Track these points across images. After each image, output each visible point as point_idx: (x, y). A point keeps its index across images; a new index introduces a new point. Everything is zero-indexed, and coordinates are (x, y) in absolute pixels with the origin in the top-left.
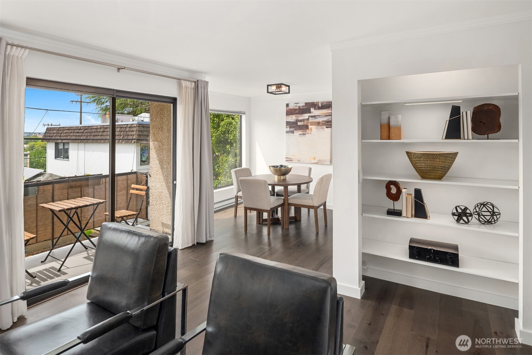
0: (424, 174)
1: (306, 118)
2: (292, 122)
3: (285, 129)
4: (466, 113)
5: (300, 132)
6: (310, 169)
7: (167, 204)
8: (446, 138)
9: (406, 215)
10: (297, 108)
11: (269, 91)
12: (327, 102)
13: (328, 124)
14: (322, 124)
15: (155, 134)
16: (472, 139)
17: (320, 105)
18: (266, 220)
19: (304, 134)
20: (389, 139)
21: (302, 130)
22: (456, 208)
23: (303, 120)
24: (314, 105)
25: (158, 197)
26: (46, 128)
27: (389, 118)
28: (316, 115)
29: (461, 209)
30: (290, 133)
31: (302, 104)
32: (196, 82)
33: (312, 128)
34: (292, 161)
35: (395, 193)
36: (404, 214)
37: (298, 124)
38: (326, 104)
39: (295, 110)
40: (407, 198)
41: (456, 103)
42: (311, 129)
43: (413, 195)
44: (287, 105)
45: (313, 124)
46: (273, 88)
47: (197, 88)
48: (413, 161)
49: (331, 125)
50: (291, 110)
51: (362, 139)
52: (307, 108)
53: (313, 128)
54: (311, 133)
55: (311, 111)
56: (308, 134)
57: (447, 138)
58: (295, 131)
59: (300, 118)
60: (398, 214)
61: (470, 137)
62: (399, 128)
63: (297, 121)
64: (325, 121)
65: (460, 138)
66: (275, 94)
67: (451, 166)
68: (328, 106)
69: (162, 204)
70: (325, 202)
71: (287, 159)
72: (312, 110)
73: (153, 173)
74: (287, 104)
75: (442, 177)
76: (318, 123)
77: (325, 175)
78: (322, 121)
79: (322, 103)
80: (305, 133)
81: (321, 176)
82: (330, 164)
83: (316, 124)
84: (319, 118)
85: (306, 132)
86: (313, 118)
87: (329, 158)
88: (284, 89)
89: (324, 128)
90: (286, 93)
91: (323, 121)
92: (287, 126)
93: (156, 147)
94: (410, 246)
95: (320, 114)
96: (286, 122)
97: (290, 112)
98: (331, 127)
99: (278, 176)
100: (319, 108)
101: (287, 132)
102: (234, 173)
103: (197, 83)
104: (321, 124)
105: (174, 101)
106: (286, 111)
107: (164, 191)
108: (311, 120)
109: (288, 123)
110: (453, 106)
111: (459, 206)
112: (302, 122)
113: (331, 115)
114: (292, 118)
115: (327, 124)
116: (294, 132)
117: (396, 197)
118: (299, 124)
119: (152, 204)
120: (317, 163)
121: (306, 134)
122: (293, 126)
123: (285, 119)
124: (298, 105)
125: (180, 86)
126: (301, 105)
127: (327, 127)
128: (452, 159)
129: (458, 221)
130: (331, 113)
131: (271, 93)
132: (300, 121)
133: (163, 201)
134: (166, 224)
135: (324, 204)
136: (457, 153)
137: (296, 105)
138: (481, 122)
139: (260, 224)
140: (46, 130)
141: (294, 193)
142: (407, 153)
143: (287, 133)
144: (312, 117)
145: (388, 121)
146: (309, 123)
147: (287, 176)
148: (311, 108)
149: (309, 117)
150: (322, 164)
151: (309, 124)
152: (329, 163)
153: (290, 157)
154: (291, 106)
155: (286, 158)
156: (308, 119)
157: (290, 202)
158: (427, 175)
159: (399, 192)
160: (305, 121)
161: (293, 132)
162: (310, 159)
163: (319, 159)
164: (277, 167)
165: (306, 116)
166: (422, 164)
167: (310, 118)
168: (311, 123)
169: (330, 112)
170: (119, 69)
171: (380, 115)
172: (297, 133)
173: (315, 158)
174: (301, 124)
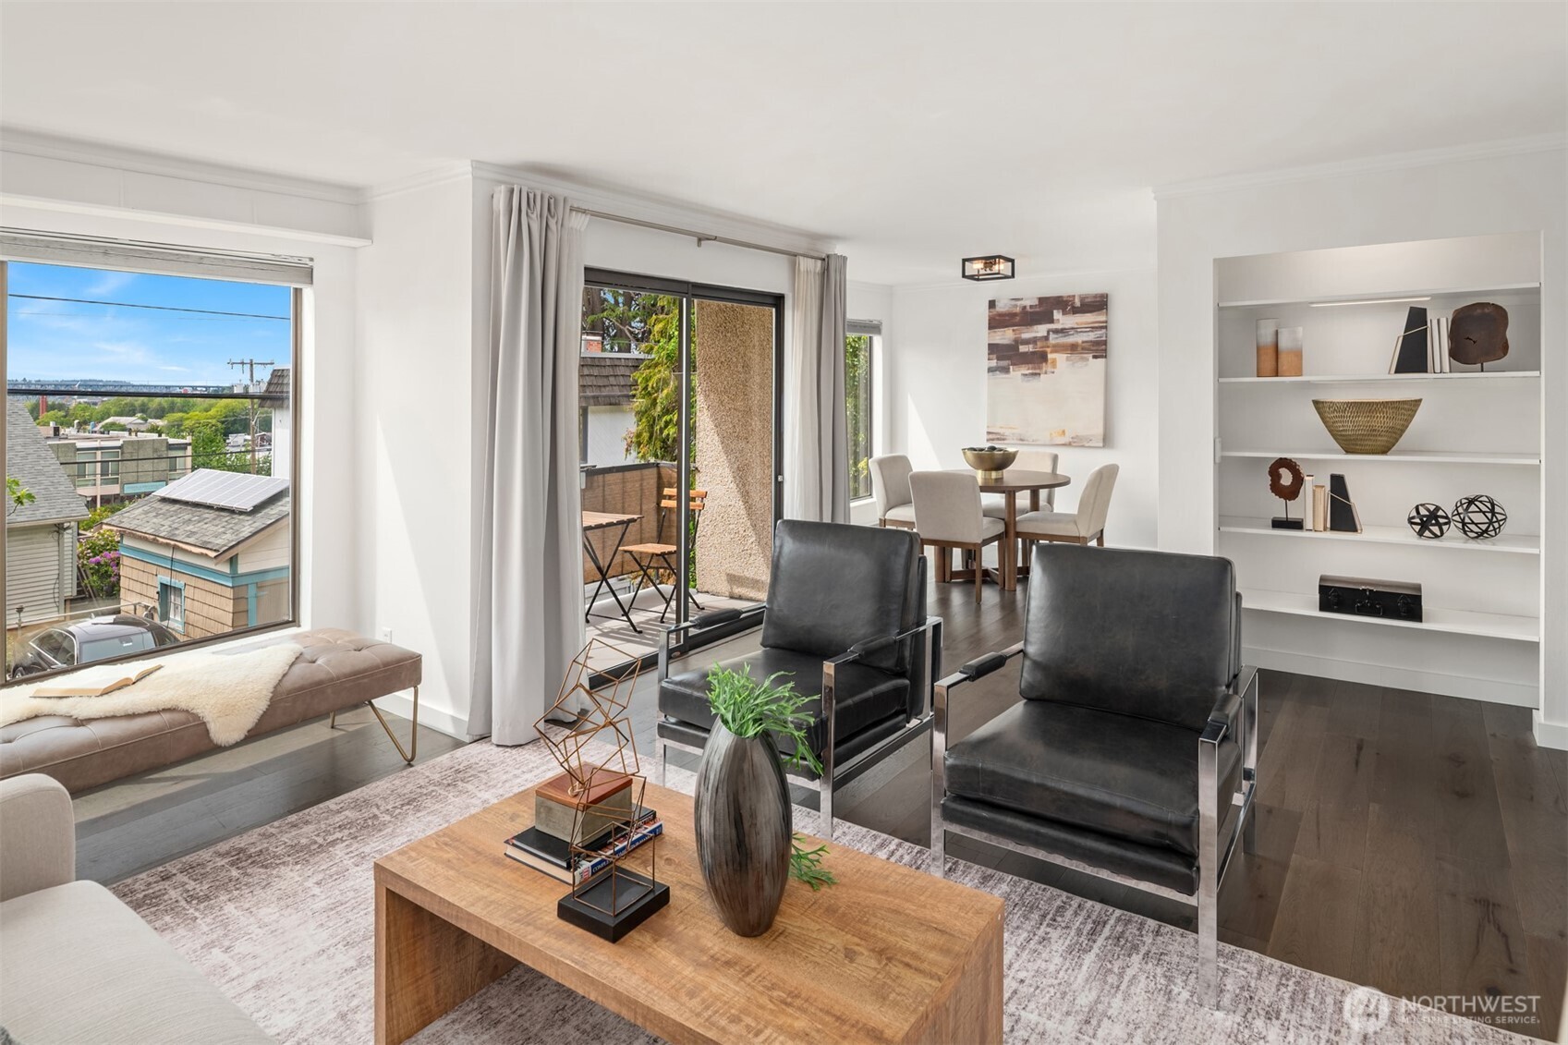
0: (1350, 445)
1: (1039, 335)
2: (1003, 345)
3: (984, 361)
4: (1439, 321)
5: (1025, 370)
6: (1055, 458)
7: (742, 532)
8: (1396, 372)
9: (1314, 526)
10: (1018, 310)
11: (966, 274)
12: (1096, 296)
13: (1099, 349)
14: (1083, 349)
15: (709, 377)
16: (1451, 372)
17: (1078, 303)
18: (957, 574)
19: (1036, 374)
20: (1277, 375)
21: (1030, 366)
22: (1417, 508)
23: (1034, 341)
24: (1063, 304)
25: (719, 518)
26: (271, 372)
27: (1277, 332)
28: (1067, 327)
29: (1428, 510)
30: (998, 372)
31: (1030, 301)
32: (824, 259)
33: (1055, 359)
34: (1004, 440)
35: (1289, 484)
36: (1308, 524)
37: (1021, 351)
38: (1093, 300)
39: (1013, 315)
40: (1314, 491)
41: (1419, 302)
42: (1054, 361)
43: (1328, 488)
44: (992, 304)
45: (1059, 348)
46: (977, 266)
47: (825, 272)
48: (1328, 419)
49: (1106, 350)
50: (1001, 315)
51: (1220, 376)
52: (1046, 308)
53: (1060, 358)
54: (1055, 370)
55: (1055, 318)
56: (1046, 373)
57: (1398, 371)
58: (1011, 367)
59: (1025, 336)
60: (1297, 525)
61: (1446, 368)
62: (1298, 354)
63: (1018, 342)
64: (1091, 341)
65: (1425, 371)
66: (978, 280)
67: (1407, 427)
68: (1098, 304)
69: (729, 533)
70: (1102, 531)
71: (991, 436)
72: (1057, 315)
73: (706, 463)
74: (990, 302)
75: (1390, 449)
76: (1073, 348)
77: (1106, 467)
78: (1083, 342)
79: (1082, 299)
80: (1038, 371)
81: (1097, 468)
82: (1104, 446)
83: (1067, 350)
84: (1076, 335)
85: (1040, 368)
86: (1061, 335)
87: (1099, 430)
88: (1003, 267)
89: (1088, 360)
90: (1006, 277)
91: (1086, 342)
92: (991, 356)
93: (714, 404)
94: (1320, 586)
95: (1077, 323)
96: (989, 345)
97: (997, 322)
98: (1106, 357)
99: (986, 470)
100: (1075, 311)
101: (990, 370)
102: (877, 467)
103: (826, 260)
104: (1079, 349)
105: (777, 301)
106: (987, 319)
107: (733, 503)
108: (1053, 339)
109: (993, 348)
110: (1411, 308)
111: (1422, 505)
112: (1031, 346)
113: (1106, 327)
114: (1005, 336)
115: (1095, 348)
116: (1009, 369)
117: (1291, 493)
118: (1023, 349)
119: (704, 533)
120: (1069, 445)
121: (1039, 374)
122: (1005, 356)
123: (984, 337)
124: (1019, 303)
125: (794, 268)
126: (1028, 303)
127: (1095, 357)
128: (1410, 412)
129: (1420, 534)
130: (1106, 322)
131: (972, 277)
132: (1026, 342)
133: (731, 526)
134: (739, 577)
135: (1099, 535)
136: (1420, 400)
137: (1014, 302)
138: (1468, 338)
139: (944, 581)
140: (272, 375)
141: (1024, 511)
142: (1316, 403)
143: (991, 374)
144: (1056, 331)
145: (1274, 340)
146: (1048, 347)
147: (1004, 471)
148: (1055, 312)
149: (1048, 332)
150: (1083, 446)
151: (1048, 350)
152: (1101, 445)
153: (1001, 431)
154: (1002, 307)
155: (989, 433)
156: (1046, 338)
157: (1020, 529)
158: (1357, 445)
159: (1298, 479)
160: (1039, 344)
161: (1006, 370)
162: (1051, 434)
163: (1073, 435)
164: (982, 450)
165: (1041, 330)
166: (1349, 425)
167: (1052, 336)
168: (1054, 346)
169: (1103, 318)
170: (700, 240)
171: (1257, 328)
172: (1017, 373)
173: (1064, 432)
174: (1027, 350)
